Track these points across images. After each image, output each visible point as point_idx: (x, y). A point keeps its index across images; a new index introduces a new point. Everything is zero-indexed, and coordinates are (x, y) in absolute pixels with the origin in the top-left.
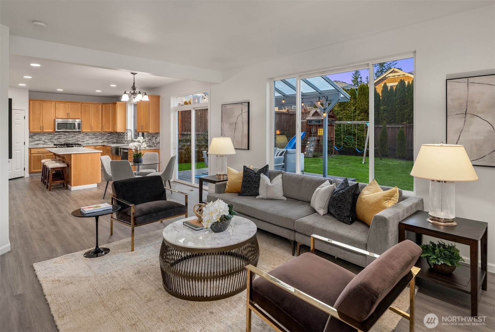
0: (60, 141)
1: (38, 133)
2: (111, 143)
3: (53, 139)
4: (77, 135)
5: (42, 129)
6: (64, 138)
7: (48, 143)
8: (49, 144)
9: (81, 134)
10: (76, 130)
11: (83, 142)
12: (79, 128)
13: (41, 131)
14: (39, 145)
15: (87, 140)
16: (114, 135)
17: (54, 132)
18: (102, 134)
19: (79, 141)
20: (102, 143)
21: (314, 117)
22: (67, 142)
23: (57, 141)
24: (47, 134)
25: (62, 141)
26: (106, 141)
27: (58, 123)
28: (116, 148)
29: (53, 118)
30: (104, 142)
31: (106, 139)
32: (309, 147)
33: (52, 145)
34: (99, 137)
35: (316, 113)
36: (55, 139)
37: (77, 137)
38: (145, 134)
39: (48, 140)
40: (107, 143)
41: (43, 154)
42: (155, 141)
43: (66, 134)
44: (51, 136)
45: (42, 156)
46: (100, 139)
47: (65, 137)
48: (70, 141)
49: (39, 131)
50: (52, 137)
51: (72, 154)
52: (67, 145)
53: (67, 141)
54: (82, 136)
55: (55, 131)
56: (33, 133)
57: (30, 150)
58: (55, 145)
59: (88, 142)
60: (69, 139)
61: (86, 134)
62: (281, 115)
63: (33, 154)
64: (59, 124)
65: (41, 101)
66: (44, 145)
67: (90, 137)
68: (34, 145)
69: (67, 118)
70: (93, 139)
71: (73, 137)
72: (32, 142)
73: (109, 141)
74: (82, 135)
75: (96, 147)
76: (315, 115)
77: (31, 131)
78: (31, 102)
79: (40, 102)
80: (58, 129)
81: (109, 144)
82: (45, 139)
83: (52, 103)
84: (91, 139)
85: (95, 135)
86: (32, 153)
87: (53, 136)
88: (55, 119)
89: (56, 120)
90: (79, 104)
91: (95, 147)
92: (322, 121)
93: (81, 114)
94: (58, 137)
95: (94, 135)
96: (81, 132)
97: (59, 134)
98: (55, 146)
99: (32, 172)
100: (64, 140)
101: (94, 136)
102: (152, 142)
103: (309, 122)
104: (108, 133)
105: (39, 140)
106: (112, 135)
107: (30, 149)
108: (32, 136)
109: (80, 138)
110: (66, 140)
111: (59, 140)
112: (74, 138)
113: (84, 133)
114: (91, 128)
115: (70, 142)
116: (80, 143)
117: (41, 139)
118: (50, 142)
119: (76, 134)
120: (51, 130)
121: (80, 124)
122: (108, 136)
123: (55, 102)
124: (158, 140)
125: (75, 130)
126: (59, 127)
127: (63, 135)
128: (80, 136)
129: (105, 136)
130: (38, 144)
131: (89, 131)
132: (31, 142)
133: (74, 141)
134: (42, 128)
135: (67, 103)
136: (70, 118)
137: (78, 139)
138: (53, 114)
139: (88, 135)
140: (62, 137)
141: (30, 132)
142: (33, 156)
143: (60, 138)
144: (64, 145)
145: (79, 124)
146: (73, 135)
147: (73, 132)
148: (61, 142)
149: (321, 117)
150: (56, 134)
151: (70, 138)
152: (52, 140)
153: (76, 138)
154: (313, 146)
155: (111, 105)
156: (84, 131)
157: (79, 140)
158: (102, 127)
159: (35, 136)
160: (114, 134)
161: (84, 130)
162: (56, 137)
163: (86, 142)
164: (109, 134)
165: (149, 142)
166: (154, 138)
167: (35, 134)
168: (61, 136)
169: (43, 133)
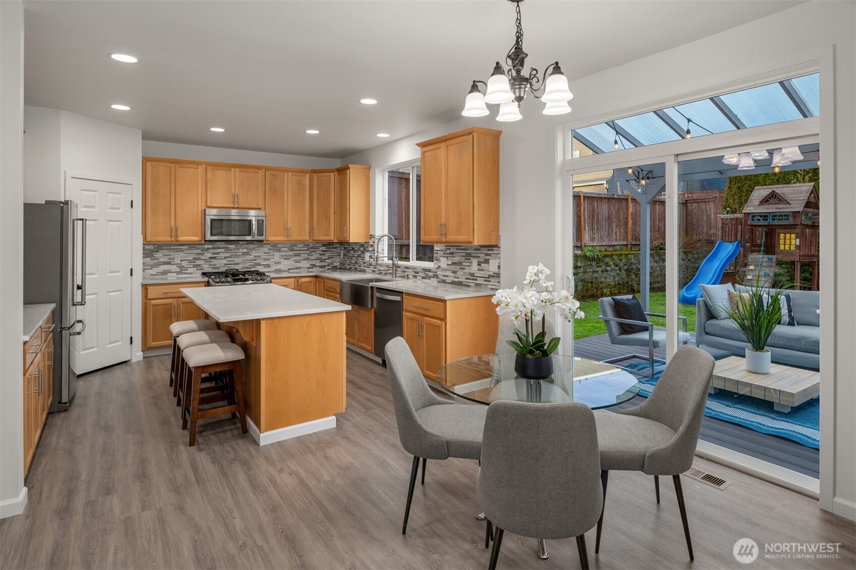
0: (216, 265)
1: (167, 245)
2: (328, 269)
3: (199, 259)
4: (254, 249)
5: (173, 235)
6: (226, 258)
7: (190, 270)
8: (192, 273)
9: (262, 246)
10: (253, 237)
11: (268, 266)
12: (260, 232)
13: (173, 239)
14: (169, 274)
15: (276, 263)
16: (334, 250)
17: (203, 242)
18: (310, 247)
19: (259, 264)
20: (308, 268)
21: (765, 206)
22: (233, 267)
23: (210, 265)
24: (187, 247)
25: (222, 264)
26: (318, 263)
27: (212, 220)
28: (352, 285)
29: (201, 207)
30: (313, 266)
31: (317, 259)
32: (755, 278)
33: (197, 276)
34: (302, 255)
35: (772, 196)
36: (206, 261)
37: (254, 253)
38: (436, 248)
39: (190, 261)
40: (321, 269)
41: (176, 299)
42: (479, 270)
43: (229, 246)
44: (195, 251)
45: (174, 306)
46: (305, 259)
47: (226, 255)
48: (238, 264)
49: (168, 239)
50: (198, 254)
51: (263, 319)
52: (233, 275)
53: (231, 264)
54: (265, 253)
55: (206, 241)
56: (153, 245)
57: (146, 289)
58: (204, 274)
59: (279, 267)
60: (237, 260)
61: (275, 246)
62: (655, 204)
63: (153, 301)
64: (213, 222)
65: (172, 163)
66: (180, 276)
67: (283, 254)
68: (155, 275)
69: (233, 206)
70: (289, 259)
71: (244, 254)
72: (151, 268)
73: (323, 264)
74: (266, 250)
75: (300, 280)
76: (767, 201)
77: (148, 239)
78: (149, 164)
79: (170, 165)
80: (212, 234)
81: (324, 271)
82: (181, 260)
83: (198, 168)
84: (285, 259)
85: (293, 250)
86: (149, 297)
87: (199, 251)
88: (205, 210)
89: (207, 210)
90: (260, 171)
91: (296, 281)
92: (793, 215)
93: (264, 197)
94: (210, 255)
95: (291, 250)
96: (264, 242)
97: (213, 248)
98: (206, 279)
99: (149, 348)
100: (225, 261)
101: (291, 253)
102: (465, 274)
103: (750, 218)
104: (323, 245)
105: (169, 263)
106: (332, 250)
107: (145, 287)
108: (152, 251)
109: (260, 256)
110: (229, 263)
111: (214, 262)
112: (249, 257)
113: (269, 244)
114: (287, 230)
115: (240, 268)
116: (261, 269)
117: (174, 259)
118: (195, 266)
119: (251, 246)
120: (196, 238)
121: (263, 221)
122: (323, 251)
123: (204, 166)
124: (492, 267)
125: (249, 238)
126: (213, 231)
127: (223, 250)
128: (262, 252)
129: (315, 252)
130: (165, 273)
131: (283, 238)
132: (149, 267)
133: (247, 265)
134: (175, 231)
135: (233, 169)
136: (240, 206)
137: (256, 260)
138: (200, 196)
139: (279, 251)
140: (221, 254)
141: (146, 243)
142: (153, 305)
143: (215, 258)
144: (226, 274)
145: (260, 223)
146: (245, 250)
147: (246, 243)
148: (219, 268)
149: (787, 206)
150: (206, 247)
151: (238, 256)
152: (198, 262)
153: (252, 257)
154: (766, 275)
155: (332, 174)
156: (271, 239)
157: (258, 261)
158: (312, 229)
159: (158, 252)
160: (336, 248)
161: (270, 236)
162: (208, 255)
163: (274, 268)
164: (324, 248)
165: (454, 272)
166: (475, 262)
167: (159, 247)
168: (218, 253)
169: (176, 245)
